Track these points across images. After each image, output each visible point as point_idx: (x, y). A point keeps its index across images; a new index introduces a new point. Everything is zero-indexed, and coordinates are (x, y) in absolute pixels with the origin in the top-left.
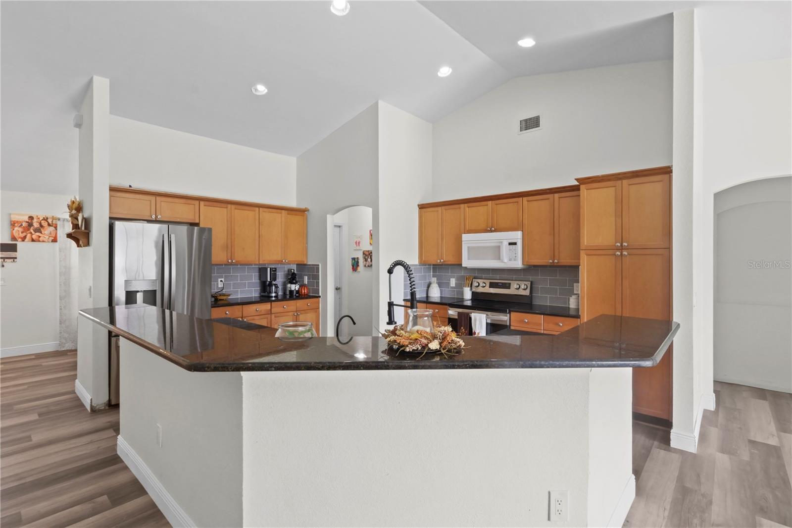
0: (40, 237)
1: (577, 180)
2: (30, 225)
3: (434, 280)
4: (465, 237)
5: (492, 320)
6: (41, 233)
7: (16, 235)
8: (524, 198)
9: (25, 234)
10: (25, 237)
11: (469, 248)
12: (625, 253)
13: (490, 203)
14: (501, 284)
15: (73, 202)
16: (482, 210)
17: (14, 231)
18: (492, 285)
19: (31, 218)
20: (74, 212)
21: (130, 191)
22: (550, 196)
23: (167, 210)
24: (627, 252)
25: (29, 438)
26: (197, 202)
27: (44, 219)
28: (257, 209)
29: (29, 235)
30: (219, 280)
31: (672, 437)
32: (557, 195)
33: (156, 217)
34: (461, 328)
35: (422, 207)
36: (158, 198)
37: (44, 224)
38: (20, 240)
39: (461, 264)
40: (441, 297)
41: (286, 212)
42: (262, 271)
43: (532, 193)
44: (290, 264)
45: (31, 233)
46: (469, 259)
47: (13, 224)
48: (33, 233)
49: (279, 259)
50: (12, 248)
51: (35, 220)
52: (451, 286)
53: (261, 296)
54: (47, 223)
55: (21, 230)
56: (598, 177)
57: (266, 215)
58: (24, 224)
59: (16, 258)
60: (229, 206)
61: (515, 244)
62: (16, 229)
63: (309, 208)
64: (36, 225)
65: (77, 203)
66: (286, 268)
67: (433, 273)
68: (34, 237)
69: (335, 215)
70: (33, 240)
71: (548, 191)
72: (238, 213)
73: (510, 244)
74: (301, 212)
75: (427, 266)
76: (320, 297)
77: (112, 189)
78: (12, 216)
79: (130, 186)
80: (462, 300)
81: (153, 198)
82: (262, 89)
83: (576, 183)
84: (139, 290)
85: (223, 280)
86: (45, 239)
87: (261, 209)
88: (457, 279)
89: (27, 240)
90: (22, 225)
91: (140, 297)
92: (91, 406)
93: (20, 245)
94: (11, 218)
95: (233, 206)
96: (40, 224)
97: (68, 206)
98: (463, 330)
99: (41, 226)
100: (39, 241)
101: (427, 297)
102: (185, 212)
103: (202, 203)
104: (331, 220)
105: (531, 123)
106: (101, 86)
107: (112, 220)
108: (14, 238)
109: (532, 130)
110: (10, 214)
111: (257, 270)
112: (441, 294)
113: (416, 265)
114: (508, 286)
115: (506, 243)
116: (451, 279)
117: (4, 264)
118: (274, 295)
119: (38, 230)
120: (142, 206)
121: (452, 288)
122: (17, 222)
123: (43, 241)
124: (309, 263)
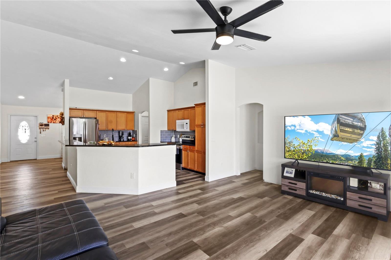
0: (56, 122)
1: (195, 105)
2: (53, 118)
3: (174, 135)
4: (177, 121)
5: (179, 148)
6: (56, 120)
7: (49, 121)
9: (51, 121)
10: (51, 122)
11: (177, 125)
12: (203, 127)
13: (183, 110)
15: (61, 113)
16: (181, 112)
17: (48, 120)
18: (186, 137)
19: (53, 116)
20: (61, 115)
21: (76, 109)
23: (87, 114)
25: (49, 173)
26: (96, 111)
27: (57, 116)
28: (116, 113)
29: (53, 121)
30: (105, 135)
31: (205, 178)
33: (83, 116)
35: (168, 111)
36: (84, 111)
37: (57, 117)
38: (50, 123)
39: (176, 130)
40: (176, 141)
41: (126, 113)
42: (119, 132)
43: (191, 107)
44: (130, 130)
45: (53, 120)
46: (178, 128)
47: (48, 118)
48: (54, 120)
49: (124, 128)
50: (47, 125)
51: (54, 116)
52: (178, 137)
53: (119, 140)
54: (58, 117)
55: (50, 119)
56: (198, 104)
57: (119, 114)
58: (51, 118)
59: (49, 128)
60: (106, 112)
61: (187, 124)
62: (49, 119)
63: (135, 111)
64: (55, 118)
65: (62, 113)
66: (128, 131)
67: (174, 133)
68: (54, 122)
69: (142, 114)
70: (54, 123)
72: (109, 114)
74: (133, 113)
75: (171, 131)
76: (137, 141)
77: (70, 109)
78: (48, 115)
79: (76, 108)
80: (179, 142)
81: (82, 111)
82: (111, 78)
83: (194, 106)
84: (77, 137)
85: (106, 135)
86: (57, 122)
87: (117, 113)
88: (179, 135)
89: (52, 123)
90: (50, 118)
91: (77, 139)
92: (64, 168)
93: (50, 124)
94: (47, 116)
95: (108, 112)
96: (56, 117)
97: (60, 114)
99: (56, 118)
100: (55, 123)
101: (171, 141)
102: (92, 115)
103: (97, 112)
104: (140, 115)
105: (196, 84)
106: (67, 82)
107: (70, 117)
108: (48, 122)
109: (196, 86)
110: (47, 115)
111: (118, 132)
112: (176, 140)
113: (166, 131)
115: (185, 123)
117: (46, 130)
118: (122, 140)
119: (55, 120)
120: (80, 113)
122: (49, 117)
123: (57, 123)
124: (135, 130)
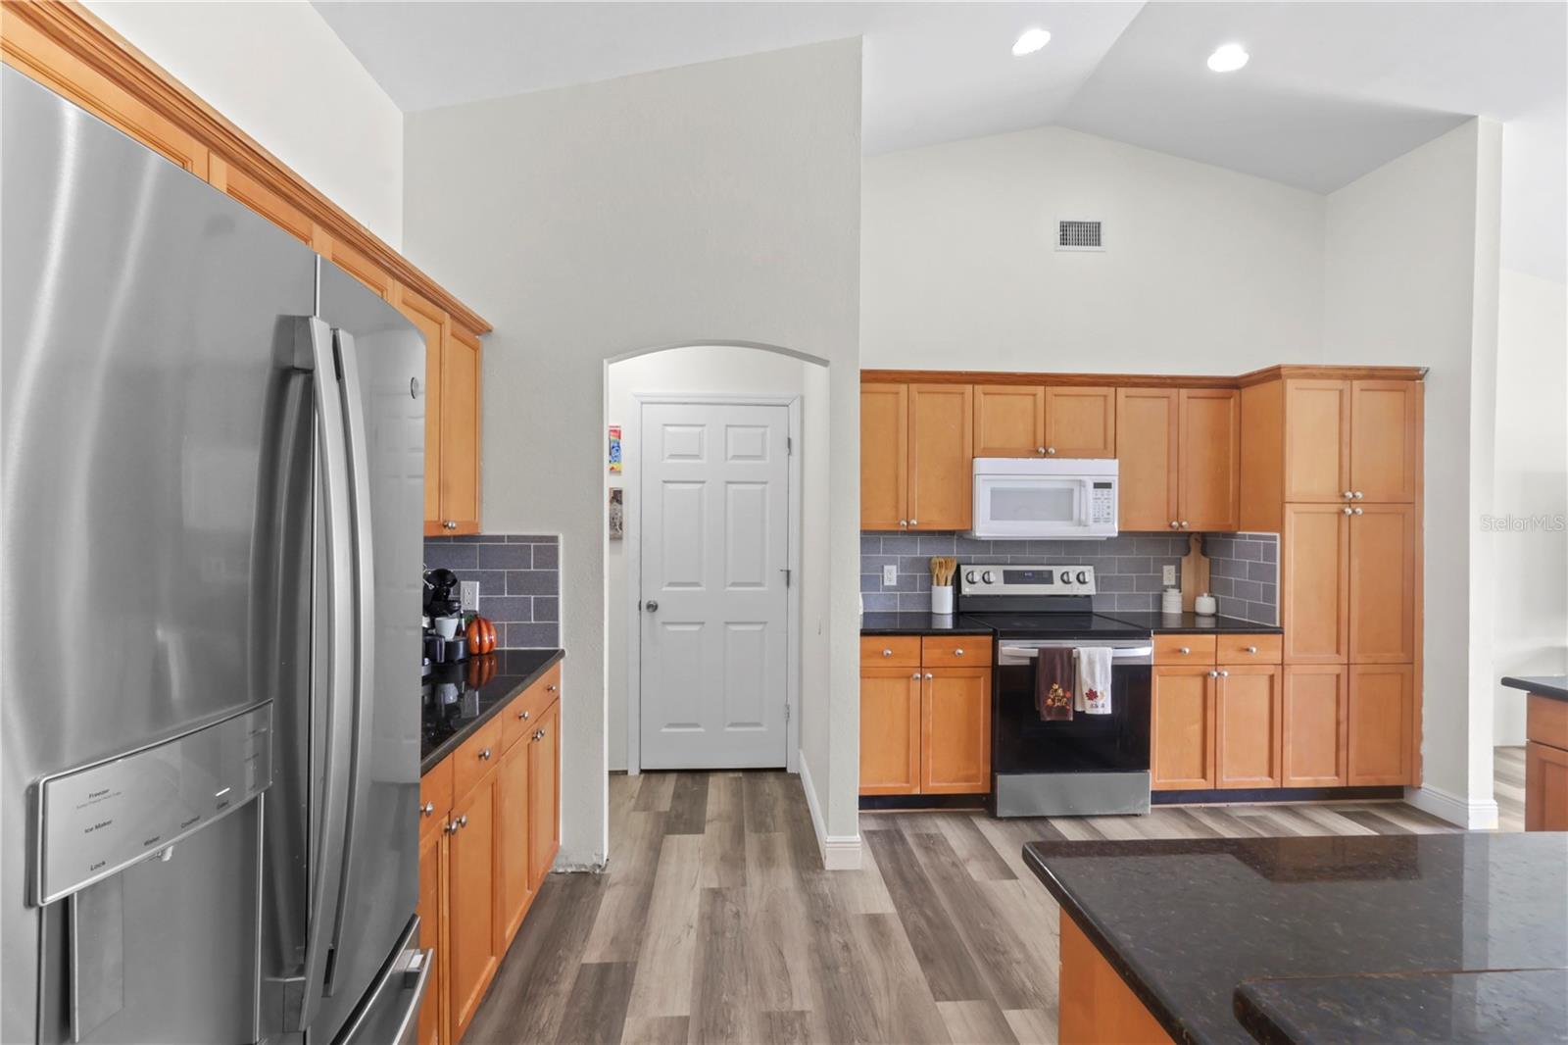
4: (982, 465)
8: (1119, 389)
11: (994, 492)
12: (1359, 510)
13: (1040, 390)
14: (1030, 574)
16: (1019, 404)
18: (1010, 578)
22: (1173, 392)
24: (1362, 508)
32: (1184, 392)
34: (1050, 687)
40: (866, 615)
43: (1136, 380)
46: (993, 518)
52: (887, 583)
61: (1108, 486)
71: (1169, 381)
73: (1097, 486)
76: (562, 654)
80: (929, 616)
88: (902, 568)
98: (1060, 691)
105: (1079, 234)
109: (1083, 247)
112: (865, 606)
114: (1047, 578)
115: (1088, 483)
116: (886, 567)
121: (889, 588)
124: (486, 532)
